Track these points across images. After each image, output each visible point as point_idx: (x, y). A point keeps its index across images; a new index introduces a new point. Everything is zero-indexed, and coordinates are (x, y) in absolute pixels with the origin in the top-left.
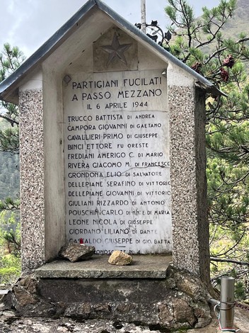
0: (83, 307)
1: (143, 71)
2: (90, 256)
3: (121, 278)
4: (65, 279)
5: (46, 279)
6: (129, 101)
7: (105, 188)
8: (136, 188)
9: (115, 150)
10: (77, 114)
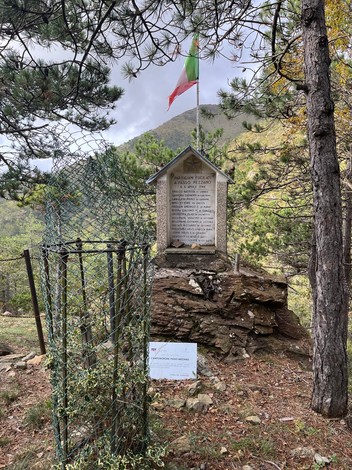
0: (183, 264)
1: (204, 173)
2: (182, 246)
3: (198, 254)
4: (177, 254)
5: (169, 254)
6: (198, 186)
7: (187, 220)
8: (199, 220)
9: (191, 204)
10: (176, 189)
